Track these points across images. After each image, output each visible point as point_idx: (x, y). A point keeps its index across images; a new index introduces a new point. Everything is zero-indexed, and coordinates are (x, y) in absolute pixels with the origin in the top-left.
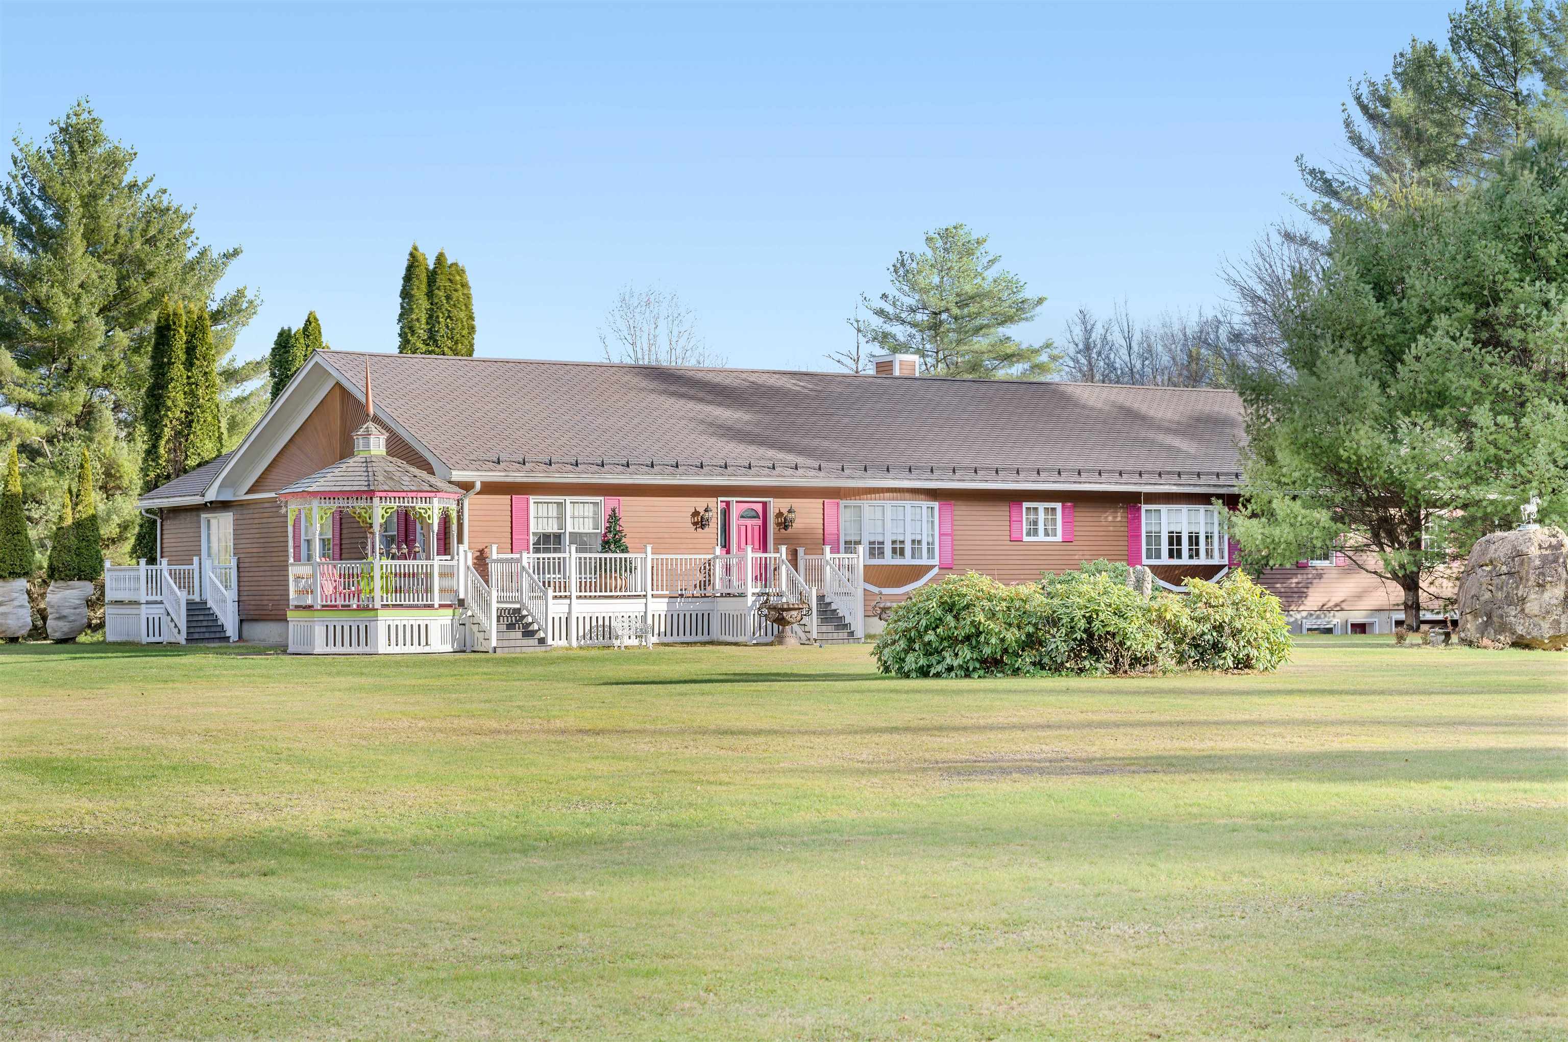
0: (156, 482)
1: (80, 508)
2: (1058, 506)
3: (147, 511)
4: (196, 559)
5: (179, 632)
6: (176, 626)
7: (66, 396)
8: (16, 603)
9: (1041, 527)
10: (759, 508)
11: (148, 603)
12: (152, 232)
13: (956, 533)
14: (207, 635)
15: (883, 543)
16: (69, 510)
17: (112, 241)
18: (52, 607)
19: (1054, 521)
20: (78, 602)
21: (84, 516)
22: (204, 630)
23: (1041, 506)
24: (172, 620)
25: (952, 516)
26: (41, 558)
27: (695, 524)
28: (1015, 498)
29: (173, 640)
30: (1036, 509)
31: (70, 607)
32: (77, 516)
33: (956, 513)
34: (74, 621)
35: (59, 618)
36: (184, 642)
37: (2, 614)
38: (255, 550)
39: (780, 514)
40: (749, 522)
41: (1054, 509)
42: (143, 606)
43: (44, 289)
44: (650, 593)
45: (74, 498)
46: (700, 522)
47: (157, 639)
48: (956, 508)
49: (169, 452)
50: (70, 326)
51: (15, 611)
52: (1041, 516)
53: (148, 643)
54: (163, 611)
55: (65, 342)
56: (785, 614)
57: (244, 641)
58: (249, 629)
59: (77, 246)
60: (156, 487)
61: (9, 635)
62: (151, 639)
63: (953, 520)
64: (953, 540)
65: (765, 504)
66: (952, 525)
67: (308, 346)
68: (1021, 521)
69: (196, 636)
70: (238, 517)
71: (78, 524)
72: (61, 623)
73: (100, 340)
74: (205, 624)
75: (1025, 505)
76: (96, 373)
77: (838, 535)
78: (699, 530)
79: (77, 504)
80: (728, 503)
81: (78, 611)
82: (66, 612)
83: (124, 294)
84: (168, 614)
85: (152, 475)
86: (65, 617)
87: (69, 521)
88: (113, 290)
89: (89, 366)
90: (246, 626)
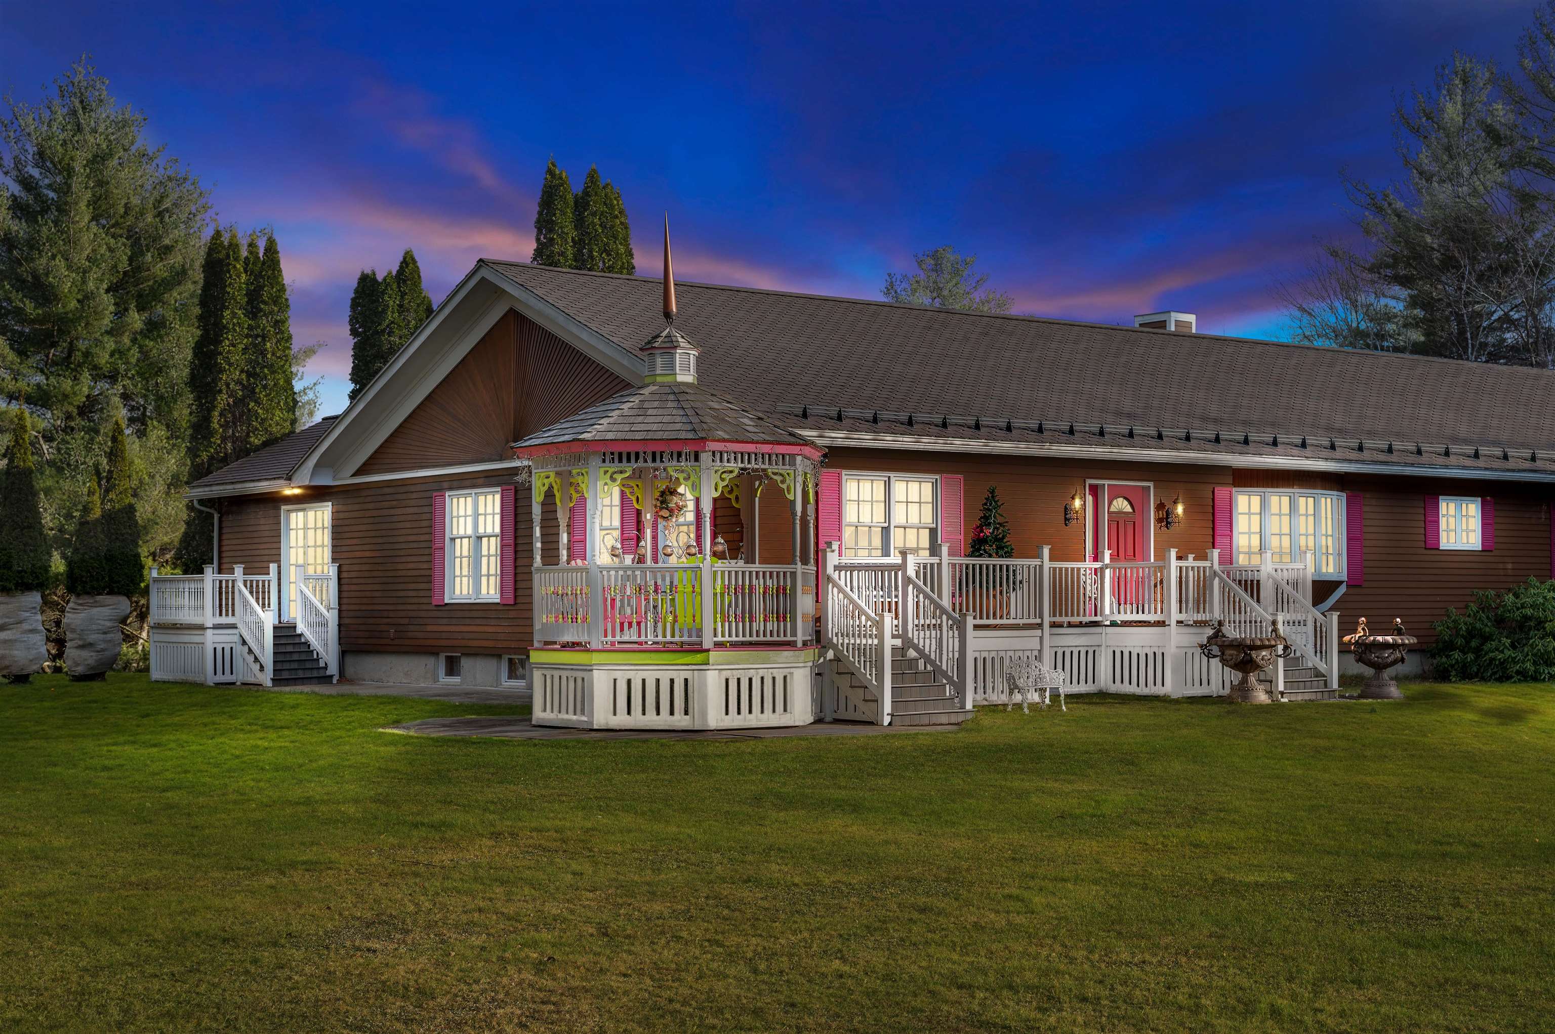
0: (210, 465)
1: (112, 495)
3: (201, 502)
4: (273, 567)
5: (262, 668)
6: (256, 660)
7: (67, 384)
8: (26, 626)
11: (216, 627)
12: (167, 204)
13: (1365, 536)
14: (301, 674)
16: (96, 498)
17: (122, 211)
18: (73, 631)
20: (108, 624)
21: (117, 509)
22: (295, 666)
24: (250, 651)
25: (1362, 512)
26: (58, 564)
29: (252, 680)
31: (99, 631)
32: (108, 506)
33: (1365, 508)
34: (103, 650)
35: (82, 647)
36: (269, 683)
37: (5, 641)
38: (368, 554)
39: (1161, 505)
42: (208, 630)
43: (44, 261)
44: (1047, 620)
45: (103, 482)
47: (228, 678)
48: (1365, 502)
49: (225, 426)
50: (73, 304)
51: (25, 637)
53: (217, 684)
54: (236, 638)
55: (64, 324)
56: (1254, 654)
57: (351, 682)
58: (357, 665)
59: (82, 214)
60: (209, 472)
61: (15, 670)
62: (220, 678)
63: (1362, 519)
64: (1362, 546)
65: (1146, 491)
66: (1362, 525)
69: (285, 675)
70: (341, 508)
71: (109, 517)
72: (85, 654)
73: (106, 321)
74: (295, 657)
76: (103, 358)
79: (107, 491)
80: (1097, 488)
81: (109, 636)
82: (92, 638)
83: (136, 269)
84: (244, 643)
85: (205, 456)
86: (91, 645)
87: (97, 513)
88: (124, 266)
89: (93, 350)
90: (349, 660)
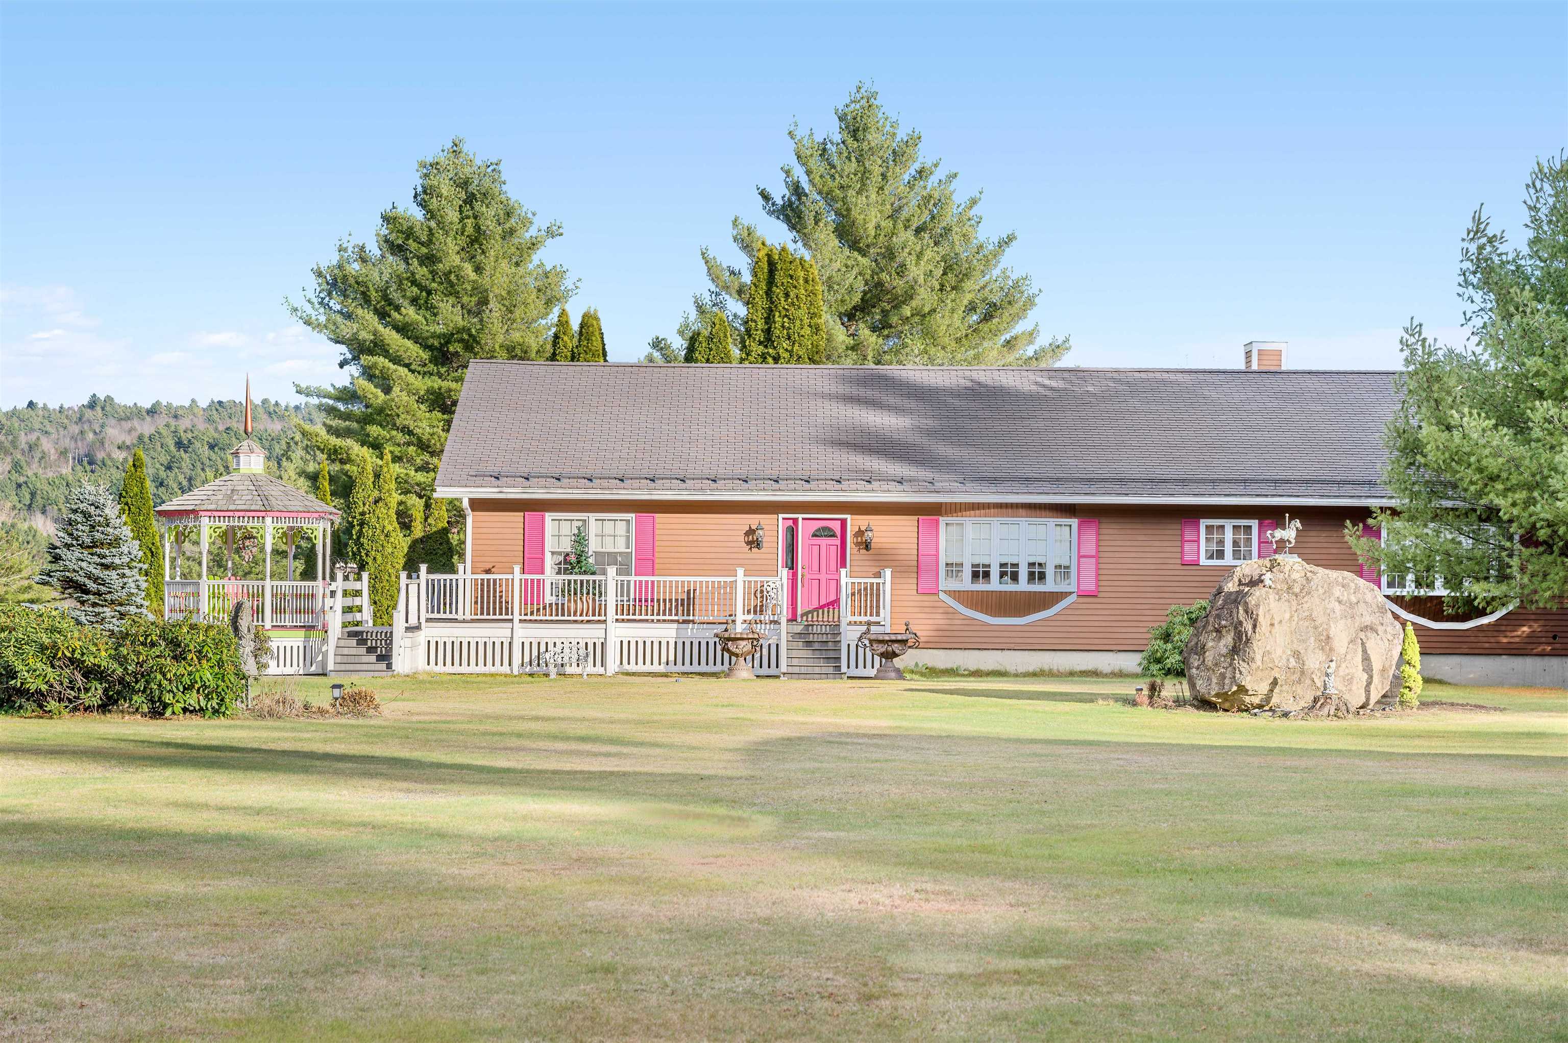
1: (430, 520)
2: (1254, 523)
9: (1228, 548)
10: (836, 526)
13: (1101, 555)
15: (989, 566)
19: (1249, 541)
21: (434, 529)
23: (1229, 524)
25: (1098, 534)
27: (748, 543)
28: (1192, 514)
30: (1223, 527)
32: (428, 529)
33: (1103, 531)
39: (860, 533)
40: (824, 542)
41: (1248, 528)
46: (753, 541)
48: (1103, 526)
52: (1229, 536)
63: (1098, 540)
64: (1097, 563)
65: (843, 522)
66: (1098, 546)
67: (711, 350)
68: (1198, 541)
75: (1204, 523)
77: (937, 556)
78: (755, 550)
80: (795, 521)
